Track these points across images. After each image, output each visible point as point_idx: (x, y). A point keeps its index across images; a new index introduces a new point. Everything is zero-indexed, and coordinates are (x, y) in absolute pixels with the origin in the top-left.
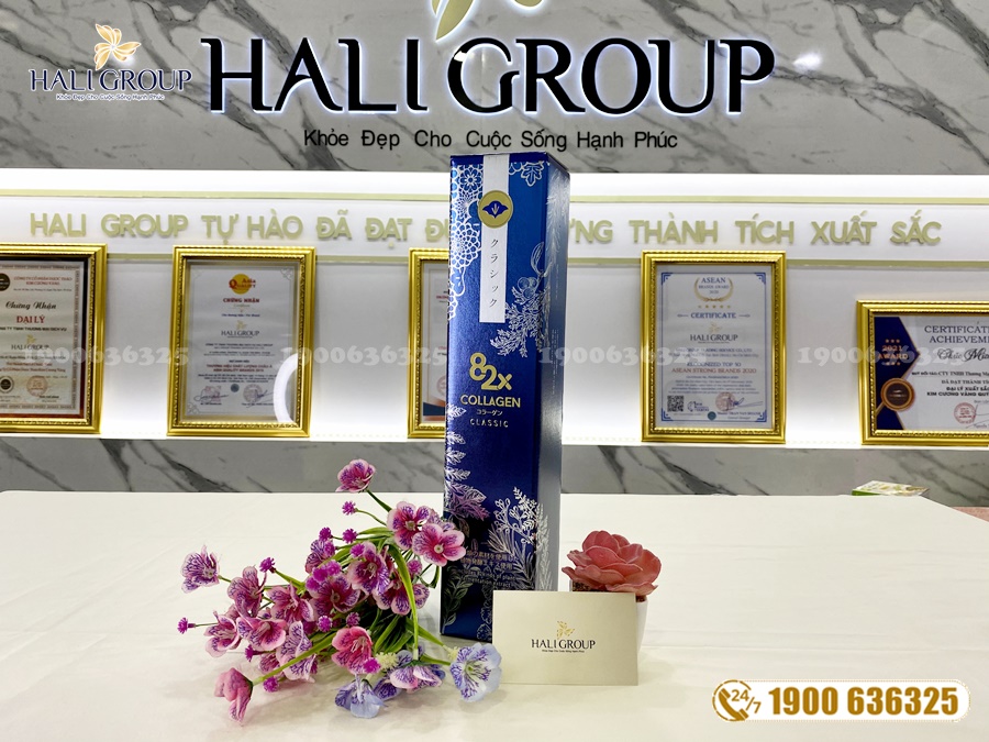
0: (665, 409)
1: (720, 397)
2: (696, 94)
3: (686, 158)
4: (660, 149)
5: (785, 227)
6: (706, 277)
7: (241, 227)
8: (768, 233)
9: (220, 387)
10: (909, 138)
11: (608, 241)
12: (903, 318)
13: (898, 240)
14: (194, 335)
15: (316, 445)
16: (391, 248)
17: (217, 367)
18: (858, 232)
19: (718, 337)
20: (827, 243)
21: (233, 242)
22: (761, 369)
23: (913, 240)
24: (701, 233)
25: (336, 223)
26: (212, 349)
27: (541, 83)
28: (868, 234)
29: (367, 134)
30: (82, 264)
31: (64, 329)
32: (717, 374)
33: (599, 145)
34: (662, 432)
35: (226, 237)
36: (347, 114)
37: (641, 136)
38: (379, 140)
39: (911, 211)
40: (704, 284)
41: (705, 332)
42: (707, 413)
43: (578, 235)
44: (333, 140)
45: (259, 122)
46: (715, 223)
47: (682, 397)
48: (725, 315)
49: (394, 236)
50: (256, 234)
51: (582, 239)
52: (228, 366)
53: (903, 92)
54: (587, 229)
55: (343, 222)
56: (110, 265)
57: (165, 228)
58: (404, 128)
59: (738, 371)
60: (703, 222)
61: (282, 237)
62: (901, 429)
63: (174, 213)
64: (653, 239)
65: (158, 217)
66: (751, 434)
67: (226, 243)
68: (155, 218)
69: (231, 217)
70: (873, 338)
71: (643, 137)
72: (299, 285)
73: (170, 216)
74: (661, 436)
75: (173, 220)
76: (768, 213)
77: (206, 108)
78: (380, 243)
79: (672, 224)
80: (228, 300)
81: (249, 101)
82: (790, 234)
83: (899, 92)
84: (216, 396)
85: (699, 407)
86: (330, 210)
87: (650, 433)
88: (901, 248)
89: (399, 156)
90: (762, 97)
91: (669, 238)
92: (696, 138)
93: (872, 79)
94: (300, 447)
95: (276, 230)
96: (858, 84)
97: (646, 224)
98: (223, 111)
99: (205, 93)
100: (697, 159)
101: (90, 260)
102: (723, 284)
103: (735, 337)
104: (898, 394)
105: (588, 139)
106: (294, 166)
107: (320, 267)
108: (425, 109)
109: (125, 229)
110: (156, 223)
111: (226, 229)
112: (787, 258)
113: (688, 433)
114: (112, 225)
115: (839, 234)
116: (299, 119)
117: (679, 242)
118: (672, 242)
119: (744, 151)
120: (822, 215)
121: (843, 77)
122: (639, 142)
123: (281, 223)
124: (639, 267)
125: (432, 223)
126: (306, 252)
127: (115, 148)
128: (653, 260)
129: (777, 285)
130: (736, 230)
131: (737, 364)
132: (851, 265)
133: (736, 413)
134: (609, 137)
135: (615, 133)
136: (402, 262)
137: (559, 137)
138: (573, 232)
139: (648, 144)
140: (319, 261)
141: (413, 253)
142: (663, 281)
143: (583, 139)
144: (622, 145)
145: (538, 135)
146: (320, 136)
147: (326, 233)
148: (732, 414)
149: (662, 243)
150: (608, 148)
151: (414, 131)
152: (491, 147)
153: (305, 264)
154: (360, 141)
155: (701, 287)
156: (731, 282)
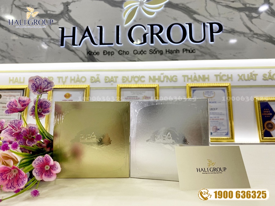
2: (200, 37)
3: (198, 56)
4: (190, 53)
5: (230, 76)
7: (68, 80)
8: (225, 78)
10: (265, 48)
11: (176, 81)
12: (269, 103)
13: (265, 79)
16: (112, 84)
18: (252, 77)
19: (212, 109)
20: (243, 80)
21: (66, 84)
22: (225, 118)
23: (269, 79)
24: (204, 78)
25: (96, 78)
27: (155, 36)
28: (255, 77)
29: (105, 52)
32: (212, 120)
33: (172, 53)
35: (64, 83)
36: (99, 46)
37: (184, 50)
38: (108, 53)
39: (268, 70)
40: (206, 93)
44: (95, 54)
45: (74, 49)
46: (208, 75)
48: (213, 102)
49: (112, 81)
50: (73, 81)
51: (168, 81)
53: (262, 35)
54: (169, 77)
55: (98, 78)
58: (115, 50)
59: (218, 119)
60: (205, 75)
61: (80, 82)
62: (272, 137)
63: (50, 76)
64: (190, 81)
66: (224, 139)
69: (66, 77)
70: (260, 108)
71: (185, 50)
72: (85, 96)
76: (224, 72)
77: (59, 46)
78: (109, 83)
79: (195, 76)
80: (64, 100)
82: (231, 78)
86: (94, 74)
88: (266, 81)
89: (114, 58)
90: (220, 38)
92: (201, 50)
93: (252, 32)
95: (79, 80)
96: (250, 34)
97: (187, 76)
98: (64, 46)
100: (202, 56)
101: (25, 90)
102: (212, 93)
103: (217, 109)
104: (270, 126)
105: (169, 51)
106: (84, 61)
107: (91, 91)
108: (121, 44)
112: (231, 85)
115: (246, 78)
116: (85, 48)
117: (198, 81)
118: (195, 81)
119: (215, 53)
120: (241, 72)
121: (244, 31)
122: (184, 52)
123: (80, 78)
124: (186, 89)
125: (124, 77)
126: (87, 86)
127: (33, 57)
128: (190, 86)
129: (228, 93)
130: (215, 78)
131: (218, 117)
132: (251, 87)
133: (219, 133)
134: (175, 50)
135: (177, 49)
136: (115, 89)
137: (160, 51)
138: (165, 79)
139: (187, 52)
140: (91, 89)
141: (119, 86)
142: (193, 92)
143: (168, 51)
144: (179, 52)
145: (154, 50)
146: (91, 52)
147: (93, 81)
148: (217, 133)
149: (192, 81)
150: (175, 54)
151: (118, 50)
152: (141, 54)
153: (87, 90)
154: (103, 54)
155: (205, 94)
156: (214, 92)
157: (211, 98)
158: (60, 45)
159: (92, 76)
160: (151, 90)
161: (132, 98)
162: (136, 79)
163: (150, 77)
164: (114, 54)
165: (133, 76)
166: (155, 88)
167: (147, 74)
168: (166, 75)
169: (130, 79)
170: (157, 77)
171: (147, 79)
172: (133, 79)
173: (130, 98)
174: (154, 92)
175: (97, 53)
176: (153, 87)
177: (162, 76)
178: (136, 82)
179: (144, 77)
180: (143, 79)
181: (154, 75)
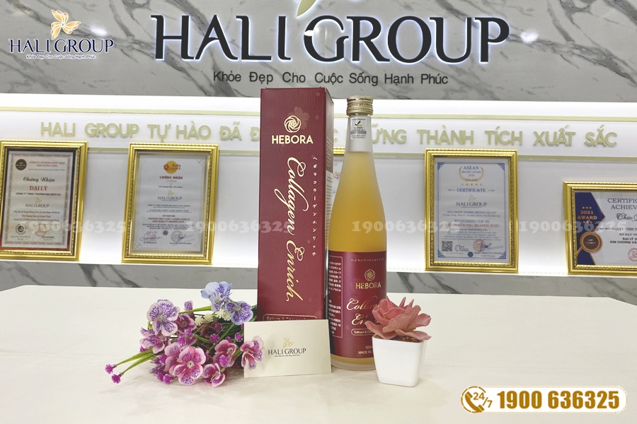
0: (441, 250)
1: (475, 242)
2: (460, 50)
4: (437, 85)
5: (517, 135)
6: (466, 165)
7: (172, 132)
8: (506, 139)
9: (156, 232)
10: (596, 80)
11: (404, 143)
12: (593, 193)
13: (590, 143)
14: (141, 199)
15: (217, 269)
17: (155, 220)
18: (564, 138)
19: (475, 204)
21: (167, 141)
22: (502, 224)
23: (599, 143)
24: (463, 138)
25: (232, 130)
26: (152, 208)
27: (362, 44)
28: (570, 139)
30: (72, 154)
31: (59, 195)
32: (474, 228)
33: (398, 82)
34: (439, 265)
35: (162, 138)
36: (240, 62)
37: (425, 77)
38: (260, 78)
39: (598, 125)
40: (465, 170)
41: (466, 201)
42: (467, 252)
43: (384, 139)
45: (185, 66)
46: (472, 132)
47: (451, 242)
48: (478, 190)
50: (181, 136)
51: (387, 141)
52: (161, 219)
53: (591, 51)
54: (390, 133)
55: (236, 130)
56: (90, 156)
57: (124, 132)
58: (276, 71)
59: (488, 226)
60: (464, 131)
61: (198, 139)
62: (594, 264)
63: (130, 123)
65: (120, 125)
66: (496, 266)
67: (162, 142)
68: (118, 126)
69: (166, 126)
70: (574, 206)
72: (208, 168)
73: (128, 125)
74: (437, 267)
75: (130, 127)
76: (505, 126)
77: (153, 58)
79: (444, 131)
80: (163, 177)
81: (180, 53)
82: (520, 139)
83: (588, 50)
84: (153, 239)
85: (462, 249)
86: (228, 122)
87: (431, 265)
88: (592, 148)
90: (502, 53)
91: (443, 141)
92: (460, 78)
93: (572, 42)
94: (206, 271)
95: (195, 134)
96: (563, 46)
97: (428, 132)
98: (163, 60)
99: (152, 48)
100: (461, 91)
101: (77, 152)
102: (477, 170)
103: (485, 204)
104: (591, 242)
105: (391, 78)
106: (207, 94)
107: (222, 158)
108: (289, 59)
109: (100, 133)
110: (119, 129)
112: (518, 154)
113: (455, 265)
114: (92, 130)
115: (551, 140)
116: (210, 64)
117: (449, 144)
118: (444, 144)
119: (490, 86)
120: (541, 127)
121: (553, 41)
122: (424, 81)
123: (197, 130)
124: (423, 159)
126: (212, 148)
127: (95, 81)
128: (432, 155)
129: (511, 171)
130: (486, 137)
131: (487, 222)
132: (559, 159)
134: (405, 77)
137: (373, 77)
138: (381, 137)
139: (429, 82)
140: (221, 154)
143: (388, 78)
144: (413, 82)
145: (361, 75)
147: (226, 136)
148: (484, 253)
149: (437, 144)
150: (404, 84)
151: (282, 73)
152: (330, 83)
153: (212, 155)
154: (248, 79)
155: (463, 172)
156: (482, 169)
158: (154, 56)
159: (224, 125)
164: (274, 80)
168: (382, 129)
171: (341, 136)
177: (374, 131)
179: (335, 131)
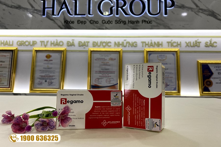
3: (154, 26)
4: (148, 24)
5: (179, 43)
6: (160, 55)
7: (49, 43)
8: (175, 44)
9: (42, 81)
10: (208, 21)
12: (209, 65)
14: (37, 69)
16: (84, 48)
17: (42, 76)
18: (197, 44)
20: (189, 47)
22: (174, 77)
23: (210, 46)
24: (159, 45)
25: (71, 42)
26: (41, 72)
27: (119, 9)
29: (79, 21)
30: (11, 52)
31: (7, 67)
35: (45, 46)
36: (74, 16)
38: (81, 22)
39: (210, 39)
44: (71, 22)
46: (162, 42)
49: (85, 45)
50: (52, 45)
51: (130, 46)
53: (206, 10)
54: (131, 43)
55: (73, 42)
57: (31, 44)
58: (87, 20)
59: (168, 77)
60: (159, 42)
61: (59, 46)
62: (210, 92)
63: (33, 41)
64: (147, 46)
65: (30, 41)
66: (172, 93)
69: (47, 41)
71: (144, 21)
72: (62, 57)
76: (175, 40)
78: (82, 47)
79: (151, 42)
80: (45, 60)
86: (70, 39)
88: (207, 48)
89: (86, 26)
90: (172, 12)
92: (157, 21)
93: (198, 7)
95: (57, 44)
96: (195, 9)
97: (145, 42)
98: (45, 16)
99: (41, 12)
100: (157, 26)
103: (167, 69)
104: (208, 83)
106: (61, 28)
107: (68, 53)
108: (92, 15)
111: (45, 44)
112: (180, 50)
114: (19, 43)
115: (192, 45)
116: (63, 18)
117: (153, 47)
119: (168, 24)
120: (188, 40)
121: (191, 7)
123: (58, 42)
124: (144, 52)
125: (94, 42)
126: (64, 49)
127: (20, 25)
128: (147, 51)
129: (177, 56)
130: (167, 44)
131: (168, 76)
132: (195, 52)
133: (168, 88)
134: (136, 21)
135: (137, 20)
136: (87, 52)
137: (124, 21)
138: (128, 44)
139: (145, 23)
140: (67, 51)
141: (90, 49)
142: (149, 56)
143: (130, 22)
144: (139, 23)
145: (119, 21)
146: (68, 21)
147: (69, 45)
148: (167, 88)
149: (149, 47)
150: (136, 24)
151: (90, 20)
152: (108, 24)
153: (64, 52)
154: (77, 23)
155: (159, 57)
156: (166, 56)
157: (163, 60)
158: (42, 15)
159: (68, 41)
160: (115, 53)
161: (101, 60)
162: (104, 44)
163: (115, 43)
164: (87, 23)
165: (102, 41)
166: (119, 52)
167: (113, 40)
168: (128, 42)
169: (99, 44)
170: (121, 43)
171: (113, 44)
172: (101, 44)
173: (99, 60)
174: (118, 55)
175: (73, 22)
176: (118, 51)
177: (125, 42)
178: (104, 47)
179: (110, 42)
180: (109, 44)
181: (119, 41)
